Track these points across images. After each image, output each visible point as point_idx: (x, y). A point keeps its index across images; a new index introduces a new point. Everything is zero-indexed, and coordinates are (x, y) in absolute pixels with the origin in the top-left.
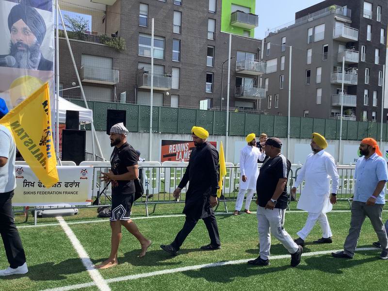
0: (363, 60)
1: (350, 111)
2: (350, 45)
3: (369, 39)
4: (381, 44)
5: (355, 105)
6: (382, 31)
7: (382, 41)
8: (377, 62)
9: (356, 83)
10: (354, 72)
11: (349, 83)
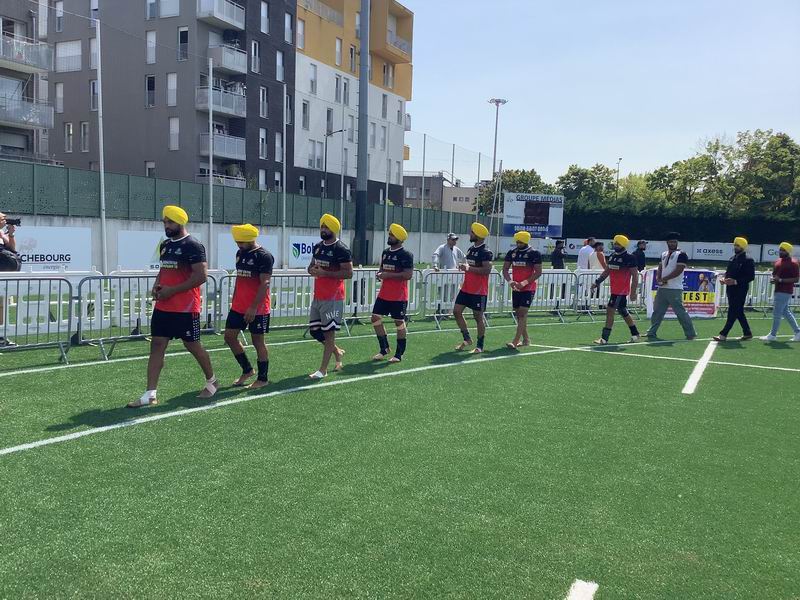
0: (255, 69)
1: (235, 168)
2: (230, 35)
3: (264, 29)
4: (285, 43)
5: (243, 157)
6: (287, 18)
7: (288, 38)
8: (279, 77)
9: (244, 114)
10: (240, 90)
11: (231, 111)
